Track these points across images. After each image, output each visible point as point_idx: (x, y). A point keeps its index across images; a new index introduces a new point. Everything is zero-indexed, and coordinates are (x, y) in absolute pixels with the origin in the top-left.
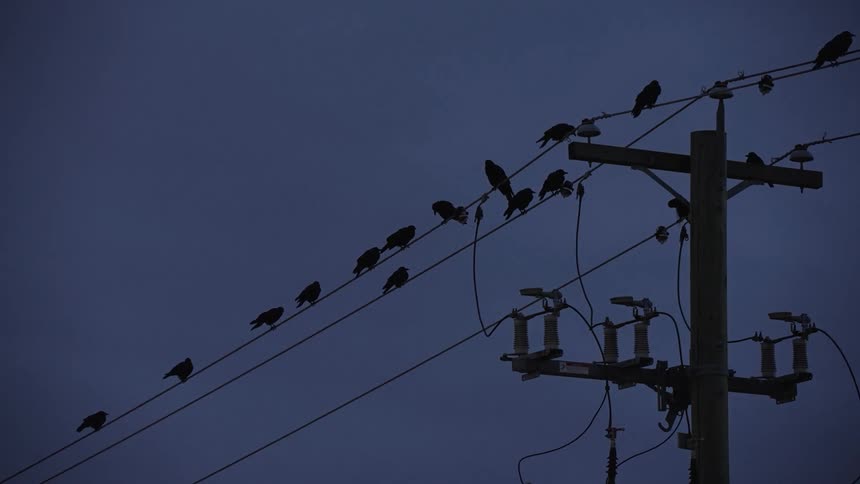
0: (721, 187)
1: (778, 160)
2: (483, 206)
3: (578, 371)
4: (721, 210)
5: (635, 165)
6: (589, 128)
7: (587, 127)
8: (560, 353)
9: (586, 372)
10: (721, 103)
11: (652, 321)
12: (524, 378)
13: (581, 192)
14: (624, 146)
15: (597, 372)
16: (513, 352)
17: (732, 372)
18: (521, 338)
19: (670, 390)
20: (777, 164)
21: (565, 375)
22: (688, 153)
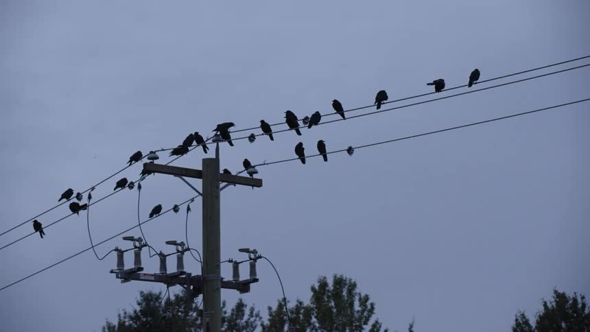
0: (218, 187)
1: (240, 173)
2: (91, 193)
3: (148, 278)
4: (218, 197)
5: (176, 175)
6: (153, 156)
7: (153, 155)
8: (142, 269)
9: (153, 278)
10: (218, 145)
11: (185, 253)
12: (122, 282)
13: (140, 187)
14: (164, 164)
15: (157, 278)
16: (116, 268)
17: (222, 279)
18: (121, 262)
19: (186, 286)
20: (240, 175)
21: (142, 280)
22: (201, 169)
